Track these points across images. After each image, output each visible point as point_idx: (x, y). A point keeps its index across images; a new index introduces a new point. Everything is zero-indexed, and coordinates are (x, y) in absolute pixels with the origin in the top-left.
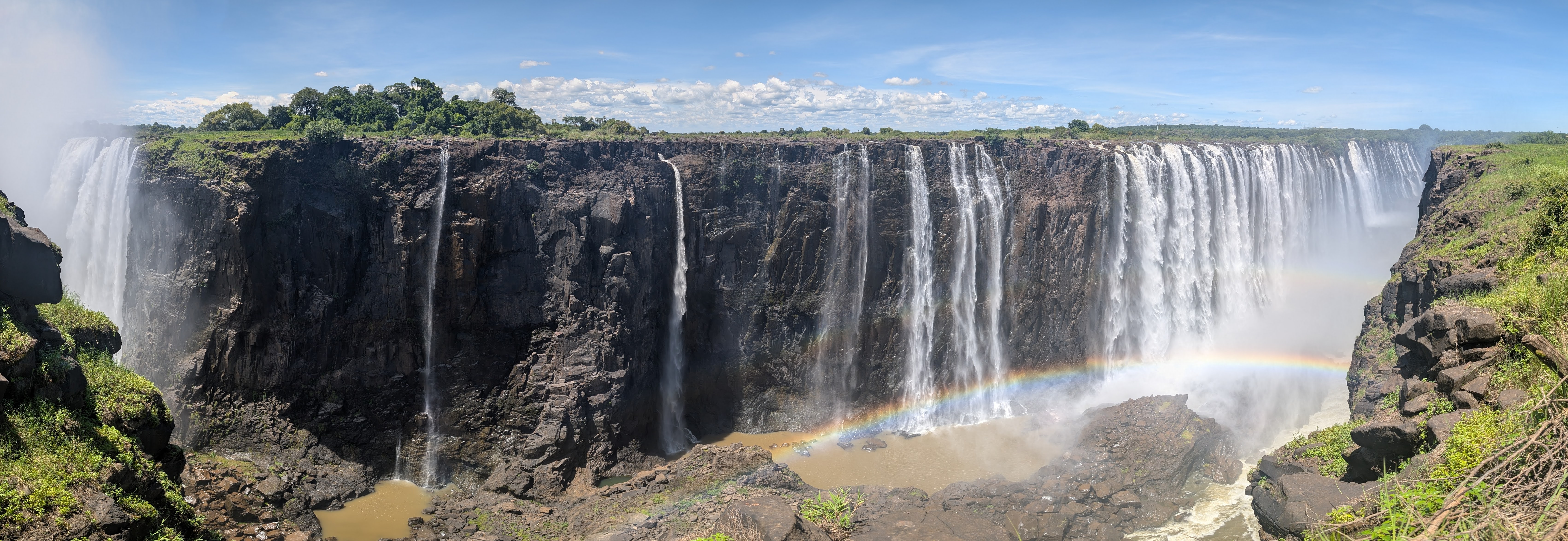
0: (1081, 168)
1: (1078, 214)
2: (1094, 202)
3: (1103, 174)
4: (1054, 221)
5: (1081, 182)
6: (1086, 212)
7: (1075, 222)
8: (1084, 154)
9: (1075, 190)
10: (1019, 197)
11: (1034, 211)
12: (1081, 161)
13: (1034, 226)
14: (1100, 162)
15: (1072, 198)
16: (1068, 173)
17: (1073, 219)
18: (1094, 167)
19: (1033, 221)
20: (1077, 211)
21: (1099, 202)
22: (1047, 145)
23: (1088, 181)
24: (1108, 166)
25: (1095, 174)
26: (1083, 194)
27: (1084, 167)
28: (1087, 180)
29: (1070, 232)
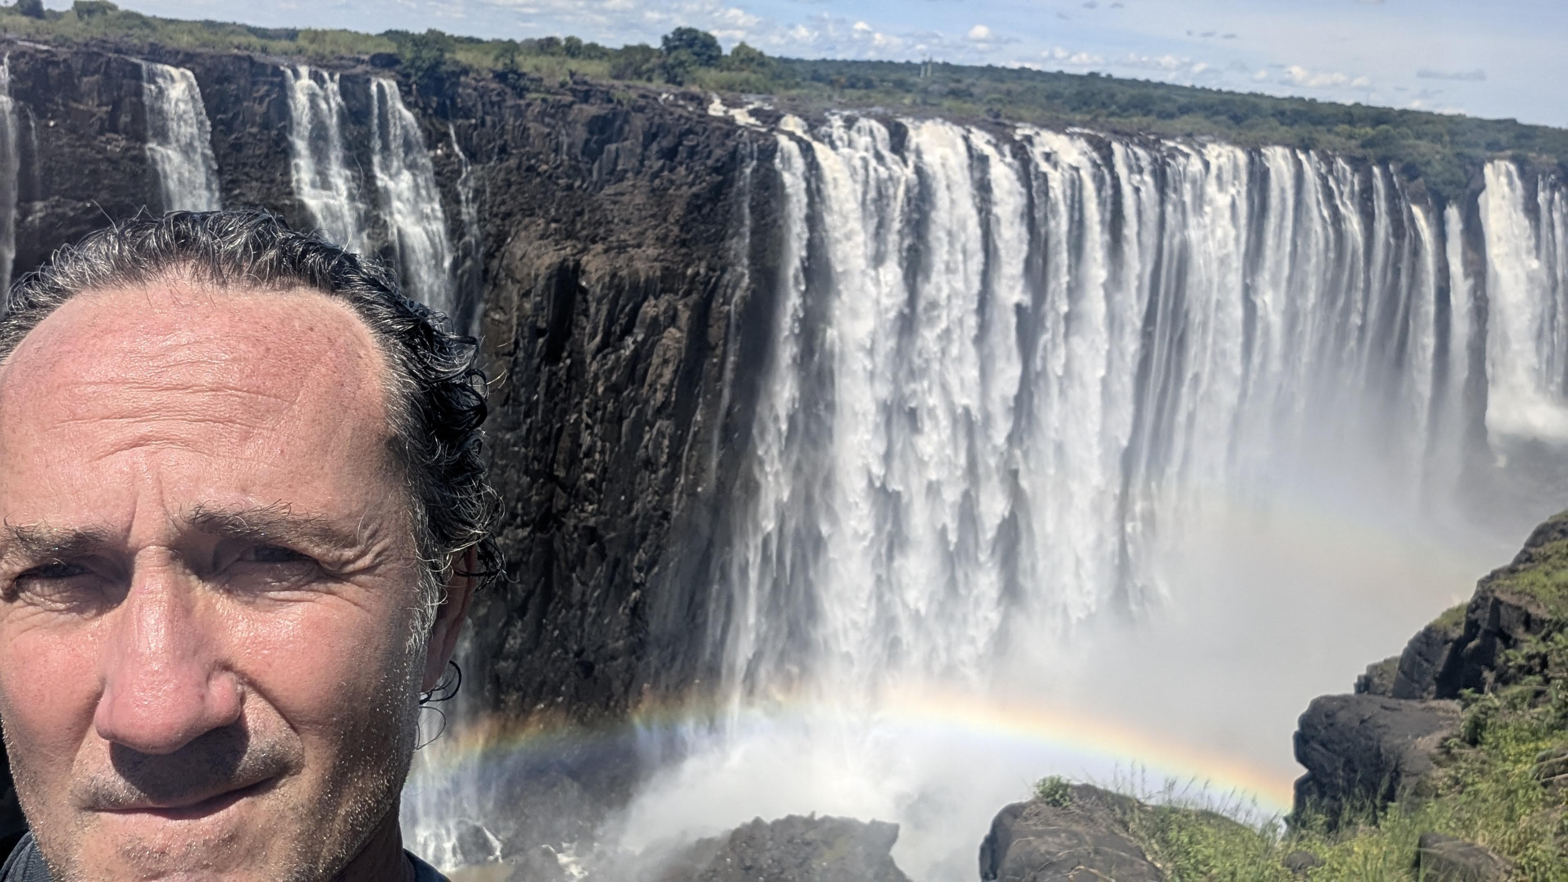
0: (682, 170)
1: (665, 298)
2: (710, 268)
3: (741, 193)
4: (599, 312)
5: (678, 210)
6: (688, 293)
7: (655, 319)
8: (690, 131)
9: (661, 231)
10: (500, 238)
11: (541, 282)
12: (682, 153)
13: (541, 324)
14: (734, 159)
15: (652, 252)
16: (643, 182)
17: (652, 312)
18: (716, 170)
19: (538, 308)
20: (664, 291)
21: (724, 270)
22: (586, 97)
23: (699, 208)
24: (755, 171)
25: (718, 192)
26: (684, 243)
27: (690, 170)
28: (694, 206)
29: (639, 347)
